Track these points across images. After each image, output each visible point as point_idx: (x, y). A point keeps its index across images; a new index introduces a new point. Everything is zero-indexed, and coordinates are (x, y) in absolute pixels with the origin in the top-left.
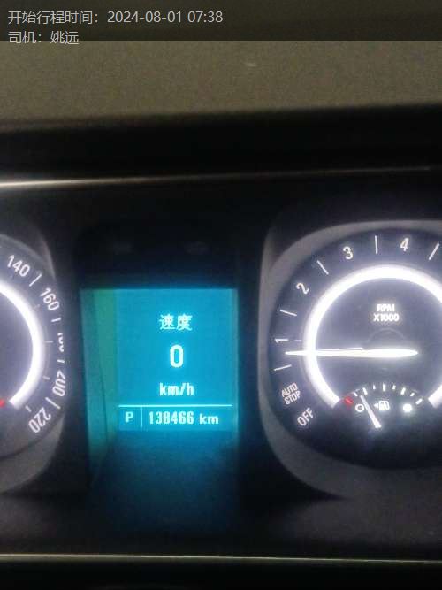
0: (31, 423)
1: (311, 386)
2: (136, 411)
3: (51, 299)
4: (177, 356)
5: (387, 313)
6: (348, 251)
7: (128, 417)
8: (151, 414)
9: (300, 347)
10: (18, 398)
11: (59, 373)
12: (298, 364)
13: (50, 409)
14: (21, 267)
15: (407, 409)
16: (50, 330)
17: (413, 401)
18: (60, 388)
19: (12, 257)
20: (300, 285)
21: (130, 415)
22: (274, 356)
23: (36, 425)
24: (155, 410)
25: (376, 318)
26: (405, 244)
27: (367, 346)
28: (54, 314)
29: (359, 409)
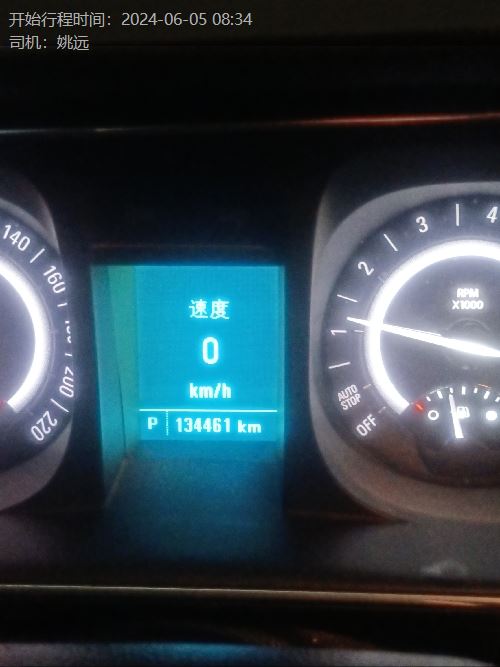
0: (34, 430)
2: (161, 416)
3: (56, 278)
4: (211, 350)
5: (469, 299)
6: (422, 222)
7: (152, 423)
8: (179, 420)
10: (17, 400)
11: (67, 368)
12: (358, 361)
13: (55, 413)
14: (20, 240)
15: (491, 416)
16: (55, 319)
17: (498, 406)
18: (68, 388)
19: (9, 227)
20: (362, 264)
21: (153, 421)
22: (330, 348)
23: (39, 432)
24: (183, 415)
25: (455, 305)
26: (493, 214)
28: (61, 298)
29: (433, 416)
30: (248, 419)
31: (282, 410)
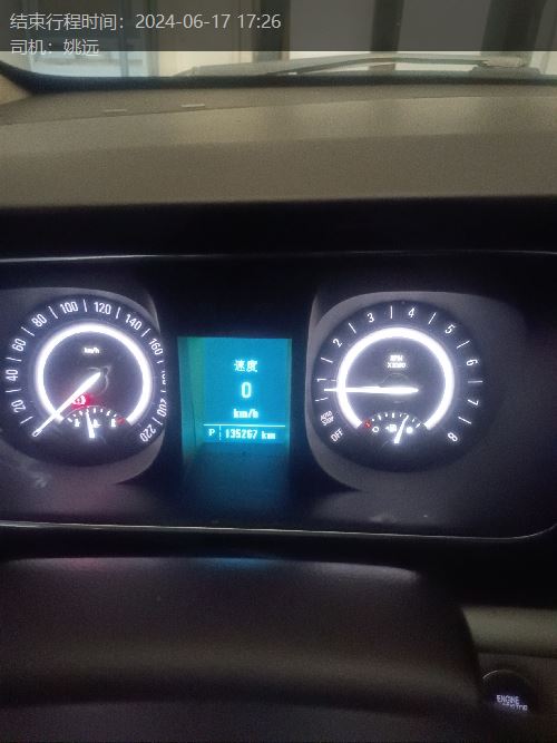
0: (142, 435)
1: (342, 413)
2: (217, 428)
3: (157, 347)
4: (246, 390)
5: (397, 362)
6: (371, 317)
7: (211, 432)
8: (227, 431)
9: (334, 385)
10: (132, 418)
11: (162, 400)
12: (333, 397)
13: (155, 425)
14: (136, 324)
15: (410, 430)
16: (156, 370)
17: (413, 425)
18: (162, 411)
19: (129, 316)
20: (336, 340)
22: (316, 390)
23: (145, 437)
24: (230, 428)
25: (389, 365)
26: (412, 312)
27: (382, 385)
28: (160, 357)
29: (375, 430)
30: (268, 430)
31: (289, 426)
